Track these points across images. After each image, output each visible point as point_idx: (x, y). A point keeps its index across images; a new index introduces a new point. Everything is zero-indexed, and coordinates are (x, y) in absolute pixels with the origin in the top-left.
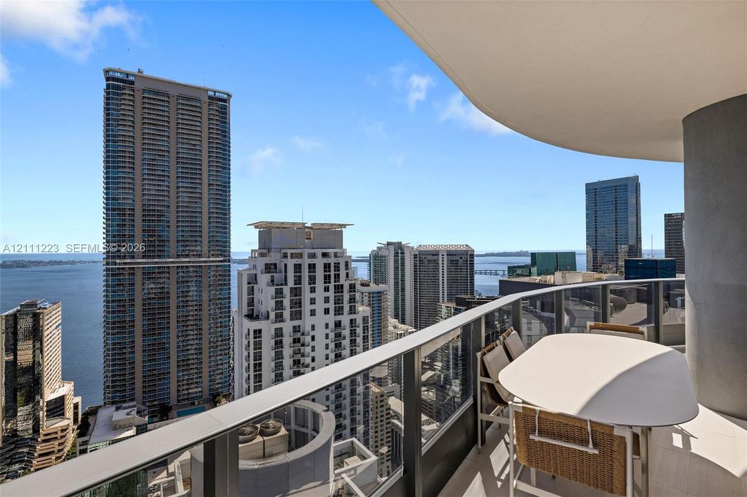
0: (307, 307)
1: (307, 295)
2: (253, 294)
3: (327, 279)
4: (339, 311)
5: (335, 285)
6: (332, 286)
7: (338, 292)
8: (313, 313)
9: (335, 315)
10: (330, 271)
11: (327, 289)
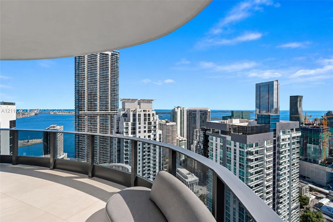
0: (137, 130)
1: (138, 126)
2: (119, 125)
3: (145, 120)
4: (149, 131)
5: (148, 122)
6: (147, 122)
7: (149, 125)
8: (140, 132)
9: (148, 133)
10: (146, 117)
11: (145, 124)
